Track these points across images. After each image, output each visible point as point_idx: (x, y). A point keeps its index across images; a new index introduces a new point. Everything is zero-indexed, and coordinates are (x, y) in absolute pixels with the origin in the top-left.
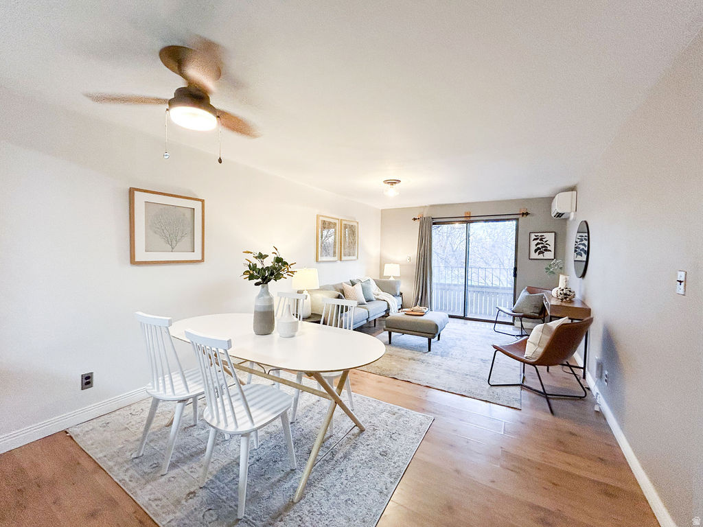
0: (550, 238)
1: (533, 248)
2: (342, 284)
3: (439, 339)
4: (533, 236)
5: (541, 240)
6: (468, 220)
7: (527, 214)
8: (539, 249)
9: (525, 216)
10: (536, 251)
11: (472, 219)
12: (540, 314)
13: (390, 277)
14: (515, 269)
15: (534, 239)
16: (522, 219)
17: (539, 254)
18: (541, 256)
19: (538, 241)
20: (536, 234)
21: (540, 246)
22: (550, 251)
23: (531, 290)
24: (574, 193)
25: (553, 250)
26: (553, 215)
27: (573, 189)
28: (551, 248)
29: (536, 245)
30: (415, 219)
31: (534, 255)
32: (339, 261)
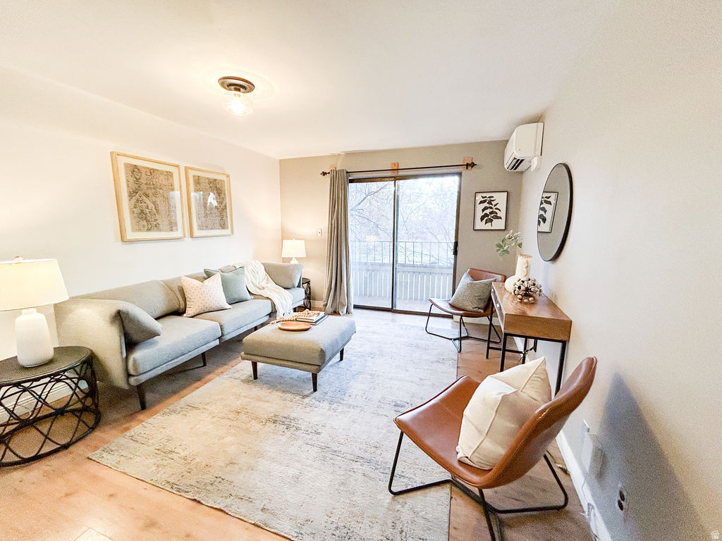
0: (500, 199)
1: (479, 214)
2: (179, 279)
3: (341, 359)
4: (479, 198)
5: (490, 203)
6: (396, 175)
7: (473, 165)
8: (486, 215)
9: (469, 168)
10: (482, 219)
11: (401, 173)
12: (485, 309)
13: (291, 259)
14: (456, 244)
15: (481, 202)
16: (465, 172)
17: (486, 223)
18: (488, 226)
19: (486, 204)
20: (484, 195)
21: (487, 211)
22: (501, 218)
23: (475, 275)
24: (541, 125)
25: (504, 218)
26: (506, 167)
27: (537, 119)
28: (502, 214)
29: (483, 210)
30: (324, 174)
31: (480, 225)
32: (188, 239)
